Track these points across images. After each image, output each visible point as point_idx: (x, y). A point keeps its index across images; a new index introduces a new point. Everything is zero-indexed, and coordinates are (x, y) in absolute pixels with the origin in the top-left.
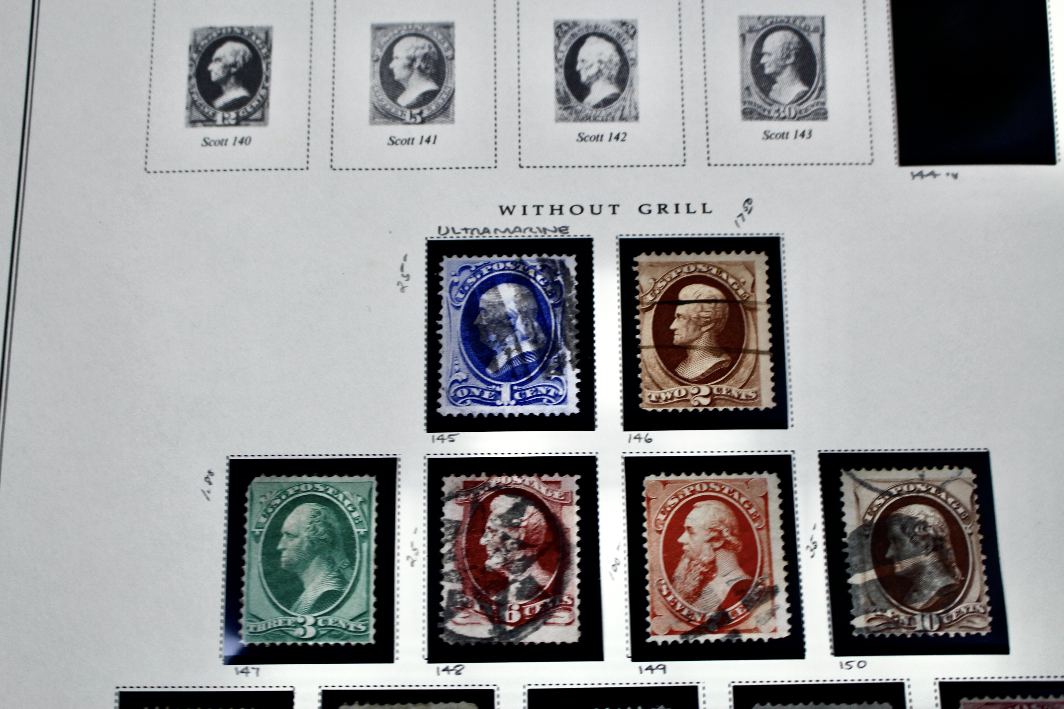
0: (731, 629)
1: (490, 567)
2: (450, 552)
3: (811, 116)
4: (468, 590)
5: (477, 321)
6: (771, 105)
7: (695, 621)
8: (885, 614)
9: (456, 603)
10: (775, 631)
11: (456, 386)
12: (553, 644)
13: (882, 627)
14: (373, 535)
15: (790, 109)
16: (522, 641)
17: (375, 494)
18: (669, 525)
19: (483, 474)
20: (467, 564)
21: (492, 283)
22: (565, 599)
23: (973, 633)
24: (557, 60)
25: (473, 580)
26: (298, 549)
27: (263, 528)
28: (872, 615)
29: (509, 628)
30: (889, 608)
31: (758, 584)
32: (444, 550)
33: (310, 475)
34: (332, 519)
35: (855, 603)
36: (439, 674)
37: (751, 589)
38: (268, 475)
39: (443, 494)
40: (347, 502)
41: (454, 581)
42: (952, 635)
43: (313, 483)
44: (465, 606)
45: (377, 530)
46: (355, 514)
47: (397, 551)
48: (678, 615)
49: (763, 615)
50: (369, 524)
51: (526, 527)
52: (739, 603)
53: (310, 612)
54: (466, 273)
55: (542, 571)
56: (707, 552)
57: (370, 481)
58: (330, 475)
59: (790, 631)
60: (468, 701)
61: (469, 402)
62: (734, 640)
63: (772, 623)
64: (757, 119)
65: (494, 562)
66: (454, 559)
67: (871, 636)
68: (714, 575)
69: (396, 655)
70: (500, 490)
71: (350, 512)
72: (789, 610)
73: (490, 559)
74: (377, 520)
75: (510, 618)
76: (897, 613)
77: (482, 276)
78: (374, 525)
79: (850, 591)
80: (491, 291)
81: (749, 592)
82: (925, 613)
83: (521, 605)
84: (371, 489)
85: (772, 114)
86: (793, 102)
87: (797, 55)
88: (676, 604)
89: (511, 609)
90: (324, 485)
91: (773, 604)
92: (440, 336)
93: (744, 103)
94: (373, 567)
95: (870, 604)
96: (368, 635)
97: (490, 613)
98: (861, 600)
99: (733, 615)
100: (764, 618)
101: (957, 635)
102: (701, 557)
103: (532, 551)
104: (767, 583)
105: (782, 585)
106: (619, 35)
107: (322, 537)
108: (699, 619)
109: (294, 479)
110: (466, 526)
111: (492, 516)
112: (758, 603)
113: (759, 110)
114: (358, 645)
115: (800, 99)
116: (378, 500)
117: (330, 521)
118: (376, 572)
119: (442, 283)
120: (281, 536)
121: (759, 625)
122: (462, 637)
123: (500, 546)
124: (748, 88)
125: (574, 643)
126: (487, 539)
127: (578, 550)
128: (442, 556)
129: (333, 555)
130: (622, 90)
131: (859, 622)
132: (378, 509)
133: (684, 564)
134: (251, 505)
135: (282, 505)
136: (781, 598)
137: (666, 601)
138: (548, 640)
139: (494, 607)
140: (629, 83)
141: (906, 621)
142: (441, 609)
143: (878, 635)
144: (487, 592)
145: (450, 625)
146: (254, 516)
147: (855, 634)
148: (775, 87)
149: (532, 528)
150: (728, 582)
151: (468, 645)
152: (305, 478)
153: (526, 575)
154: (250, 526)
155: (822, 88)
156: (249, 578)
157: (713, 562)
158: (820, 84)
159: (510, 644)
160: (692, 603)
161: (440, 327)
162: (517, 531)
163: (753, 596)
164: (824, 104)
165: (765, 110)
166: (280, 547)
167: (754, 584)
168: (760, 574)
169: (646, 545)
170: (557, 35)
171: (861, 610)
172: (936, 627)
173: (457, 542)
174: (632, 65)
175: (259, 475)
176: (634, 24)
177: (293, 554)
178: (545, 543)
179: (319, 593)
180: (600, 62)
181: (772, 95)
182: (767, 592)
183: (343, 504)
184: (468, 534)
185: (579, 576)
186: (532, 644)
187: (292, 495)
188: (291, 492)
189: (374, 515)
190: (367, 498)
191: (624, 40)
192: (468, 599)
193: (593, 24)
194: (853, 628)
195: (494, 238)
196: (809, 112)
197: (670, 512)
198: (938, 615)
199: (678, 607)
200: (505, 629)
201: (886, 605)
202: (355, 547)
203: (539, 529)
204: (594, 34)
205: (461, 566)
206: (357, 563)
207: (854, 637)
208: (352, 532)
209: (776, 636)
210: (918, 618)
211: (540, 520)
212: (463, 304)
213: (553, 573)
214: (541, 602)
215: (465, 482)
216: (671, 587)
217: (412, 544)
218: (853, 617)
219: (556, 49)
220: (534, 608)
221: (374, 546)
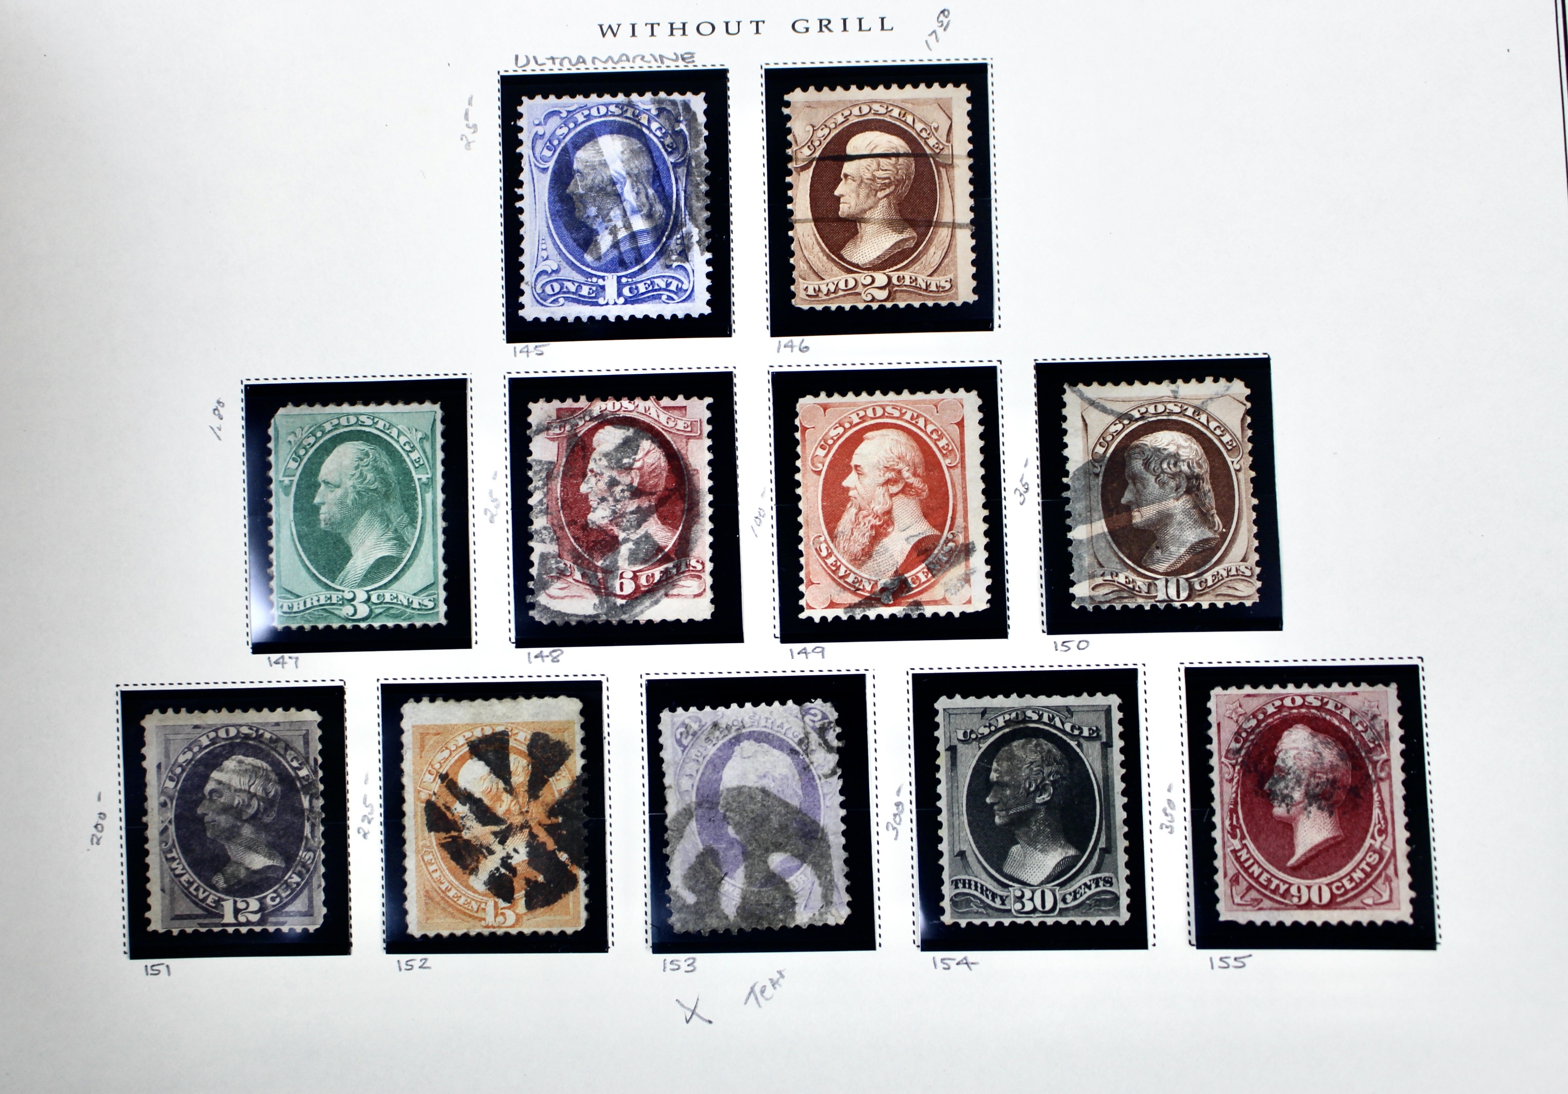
0: (911, 600)
1: (593, 523)
2: (541, 502)
4: (565, 554)
5: (571, 188)
7: (863, 590)
8: (1116, 579)
9: (551, 570)
10: (969, 602)
11: (544, 279)
12: (678, 621)
13: (1111, 596)
14: (440, 481)
16: (637, 618)
17: (440, 428)
18: (830, 463)
19: (583, 398)
20: (563, 519)
21: (589, 136)
22: (693, 562)
23: (1234, 602)
25: (572, 540)
26: (342, 503)
27: (294, 476)
28: (1099, 580)
29: (620, 602)
30: (1122, 571)
31: (947, 541)
32: (532, 501)
33: (353, 404)
34: (384, 460)
35: (1075, 564)
36: (530, 662)
37: (939, 548)
38: (297, 404)
39: (529, 426)
40: (403, 440)
41: (548, 541)
42: (1205, 606)
43: (357, 415)
44: (561, 574)
45: (444, 475)
46: (414, 456)
47: (471, 502)
48: (841, 582)
49: (955, 581)
50: (433, 467)
51: (640, 469)
52: (923, 565)
53: (360, 585)
54: (555, 121)
55: (663, 527)
56: (881, 499)
57: (432, 411)
58: (380, 403)
59: (988, 602)
60: (569, 695)
61: (562, 301)
62: (915, 615)
63: (966, 592)
65: (599, 516)
66: (547, 512)
67: (1097, 608)
68: (890, 530)
69: (474, 638)
70: (604, 421)
71: (408, 452)
72: (988, 575)
73: (593, 511)
74: (444, 463)
75: (622, 589)
76: (1132, 576)
77: (576, 125)
78: (440, 469)
79: (1070, 549)
80: (588, 146)
81: (936, 551)
82: (1169, 578)
83: (634, 572)
84: (435, 420)
88: (838, 568)
89: (621, 577)
90: (372, 417)
91: (967, 566)
92: (521, 211)
94: (441, 524)
95: (1096, 565)
96: (438, 613)
97: (595, 583)
98: (1083, 561)
99: (914, 583)
100: (956, 585)
101: (1212, 605)
102: (872, 506)
103: (650, 501)
104: (961, 539)
105: (979, 540)
107: (372, 487)
108: (868, 588)
109: (332, 409)
110: (562, 469)
111: (595, 455)
112: (947, 566)
114: (425, 626)
116: (444, 435)
117: (383, 465)
118: (445, 531)
119: (521, 136)
120: (320, 485)
121: (948, 596)
122: (559, 614)
123: (606, 495)
125: (705, 620)
126: (590, 485)
127: (710, 498)
128: (530, 508)
129: (387, 510)
131: (1081, 590)
132: (444, 448)
133: (849, 515)
134: (276, 446)
135: (317, 445)
136: (979, 560)
137: (826, 564)
138: (670, 618)
139: (600, 575)
141: (1145, 588)
142: (531, 578)
143: (1105, 607)
144: (590, 555)
145: (542, 599)
146: (281, 460)
147: (1075, 606)
149: (647, 469)
150: (907, 539)
151: (567, 624)
152: (346, 408)
153: (641, 532)
154: (277, 472)
156: (278, 541)
157: (889, 512)
159: (622, 622)
160: (859, 567)
161: (521, 197)
162: (629, 473)
163: (941, 557)
166: (317, 500)
167: (942, 541)
168: (951, 529)
169: (799, 491)
171: (1084, 573)
172: (1184, 595)
173: (549, 489)
175: (285, 405)
177: (335, 509)
178: (666, 489)
179: (371, 561)
182: (960, 552)
183: (398, 442)
184: (562, 480)
185: (711, 532)
186: (650, 622)
187: (329, 432)
188: (328, 427)
189: (440, 455)
190: (429, 433)
192: (565, 564)
194: (1073, 597)
195: (592, 70)
197: (831, 446)
198: (1187, 579)
199: (842, 572)
200: (615, 604)
201: (1119, 566)
202: (417, 499)
203: (658, 471)
205: (555, 522)
206: (419, 520)
207: (1074, 609)
208: (412, 480)
209: (970, 609)
210: (1161, 584)
211: (659, 459)
212: (551, 164)
213: (677, 529)
214: (662, 568)
215: (559, 410)
216: (832, 545)
217: (491, 493)
218: (1073, 584)
220: (653, 575)
221: (440, 497)
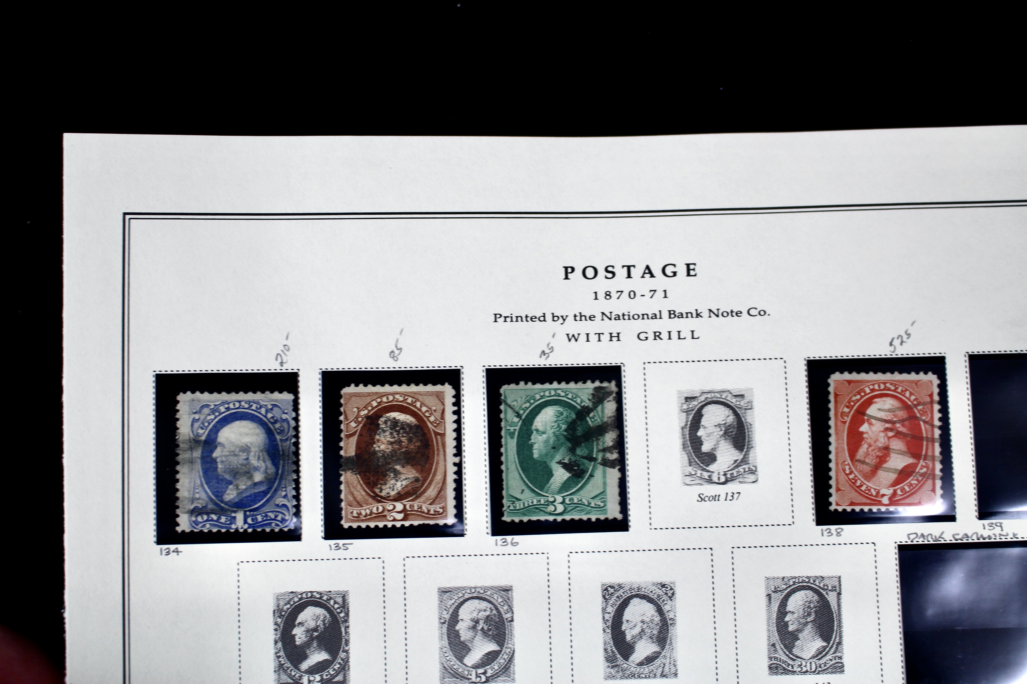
3: (830, 670)
6: (794, 660)
15: (811, 663)
24: (605, 621)
64: (782, 673)
85: (795, 669)
86: (813, 657)
87: (815, 612)
93: (770, 658)
106: (659, 596)
113: (784, 665)
115: (820, 654)
124: (773, 645)
130: (663, 649)
140: (668, 642)
148: (797, 643)
155: (840, 643)
158: (837, 640)
164: (840, 658)
165: (789, 665)
170: (604, 597)
174: (671, 624)
176: (672, 585)
180: (643, 622)
181: (795, 651)
191: (664, 601)
193: (635, 586)
196: (828, 666)
204: (637, 596)
219: (604, 610)
